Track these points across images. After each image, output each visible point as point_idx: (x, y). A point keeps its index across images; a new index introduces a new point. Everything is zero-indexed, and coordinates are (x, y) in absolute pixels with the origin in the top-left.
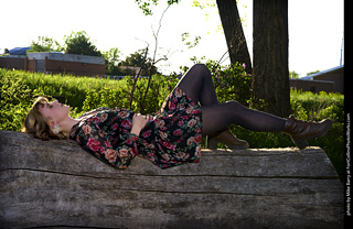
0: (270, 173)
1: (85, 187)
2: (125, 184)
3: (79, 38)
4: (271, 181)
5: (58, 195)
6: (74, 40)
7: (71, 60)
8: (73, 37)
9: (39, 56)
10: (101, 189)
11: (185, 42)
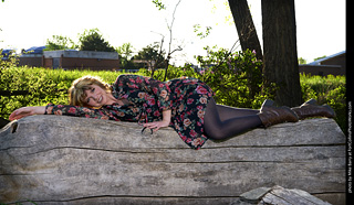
0: (287, 142)
1: (124, 161)
2: (159, 158)
3: (93, 36)
4: (288, 149)
5: (100, 169)
6: (88, 38)
7: (86, 56)
8: (87, 34)
9: (55, 54)
10: (138, 162)
11: (198, 32)
